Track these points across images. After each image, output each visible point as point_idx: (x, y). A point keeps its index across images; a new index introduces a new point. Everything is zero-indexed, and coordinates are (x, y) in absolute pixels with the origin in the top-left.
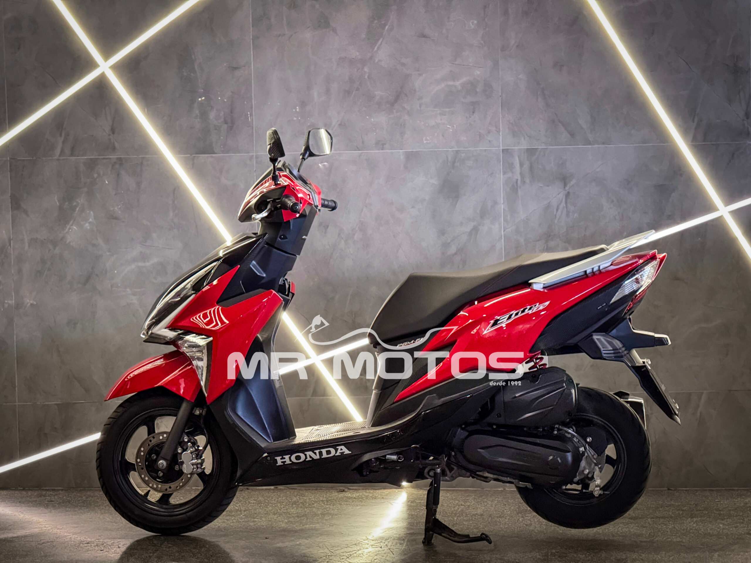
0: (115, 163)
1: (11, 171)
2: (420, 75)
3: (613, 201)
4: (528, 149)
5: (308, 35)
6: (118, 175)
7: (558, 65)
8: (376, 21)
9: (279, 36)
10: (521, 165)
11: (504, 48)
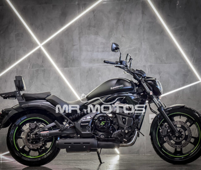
0: (43, 70)
1: (17, 73)
2: (122, 46)
3: (172, 79)
4: (150, 66)
5: (93, 37)
6: (44, 74)
7: (158, 44)
8: (110, 33)
9: (85, 37)
10: (148, 69)
11: (143, 40)
